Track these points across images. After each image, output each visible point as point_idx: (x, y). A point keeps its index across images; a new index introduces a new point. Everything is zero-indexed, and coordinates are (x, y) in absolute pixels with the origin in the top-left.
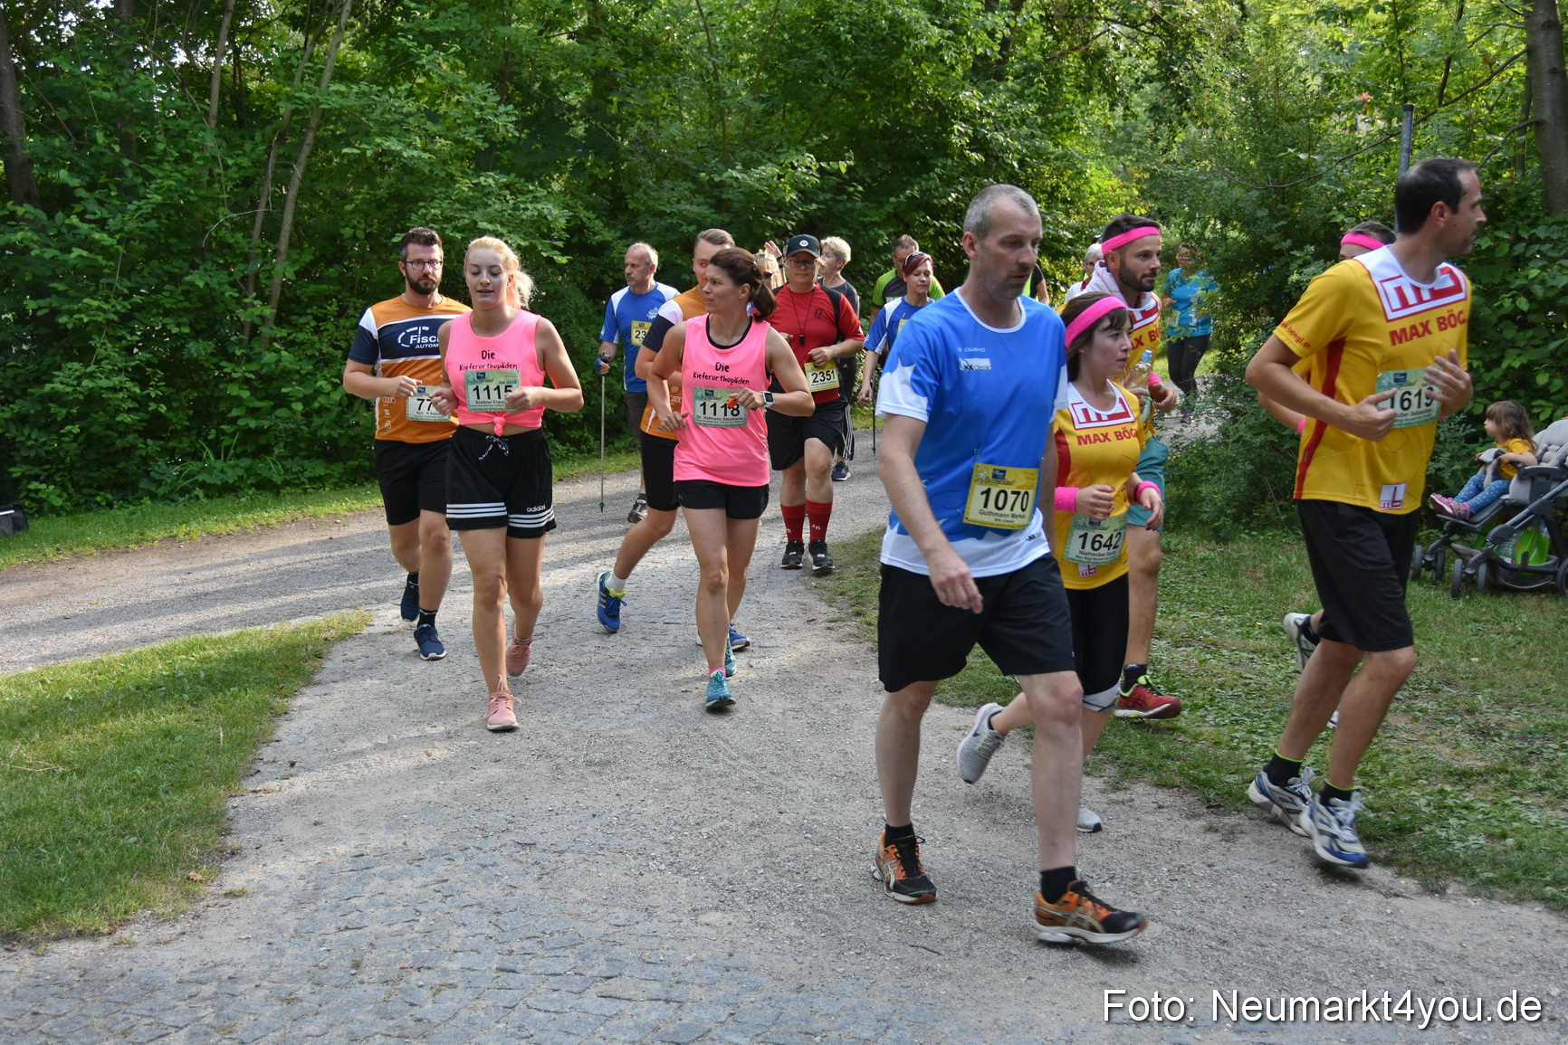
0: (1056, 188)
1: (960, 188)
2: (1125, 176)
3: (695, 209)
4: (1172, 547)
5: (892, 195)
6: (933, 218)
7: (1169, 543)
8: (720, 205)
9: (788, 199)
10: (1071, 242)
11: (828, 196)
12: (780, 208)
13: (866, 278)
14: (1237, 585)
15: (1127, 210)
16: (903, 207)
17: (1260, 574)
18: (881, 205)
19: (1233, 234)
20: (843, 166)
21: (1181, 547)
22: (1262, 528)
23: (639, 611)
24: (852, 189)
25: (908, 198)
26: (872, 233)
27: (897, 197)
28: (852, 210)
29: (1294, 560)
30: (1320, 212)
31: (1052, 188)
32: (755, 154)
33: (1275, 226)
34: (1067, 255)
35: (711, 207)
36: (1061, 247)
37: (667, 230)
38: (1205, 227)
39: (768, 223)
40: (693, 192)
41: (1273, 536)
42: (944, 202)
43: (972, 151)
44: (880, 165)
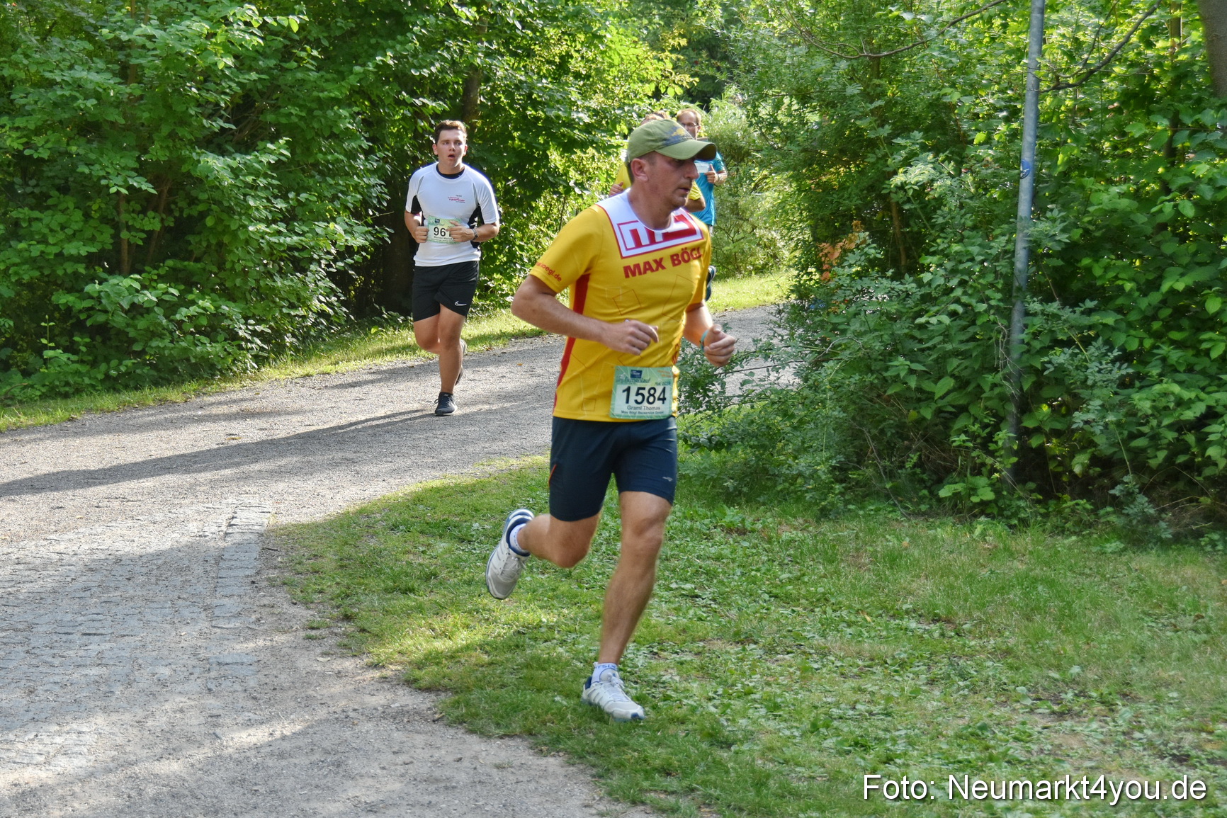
0: (565, 58)
1: (445, 54)
2: (656, 43)
3: (94, 77)
4: (748, 526)
5: (357, 64)
6: (413, 94)
7: (743, 520)
8: (126, 73)
9: (221, 66)
10: (588, 128)
11: (272, 63)
12: (209, 76)
13: (320, 173)
14: (837, 573)
15: (657, 88)
16: (372, 77)
17: (865, 560)
18: (342, 76)
19: (813, 118)
20: (294, 22)
21: (759, 526)
22: (861, 500)
23: (46, 619)
24: (303, 54)
25: (377, 66)
26: (330, 114)
27: (363, 65)
28: (302, 82)
29: (908, 539)
30: (929, 89)
31: (561, 57)
32: (174, 5)
33: (872, 106)
34: (583, 145)
35: (115, 75)
36: (577, 135)
37: (55, 105)
38: (777, 106)
39: (192, 97)
40: (91, 55)
41: (877, 510)
42: (425, 72)
43: (462, 3)
44: (340, 22)
